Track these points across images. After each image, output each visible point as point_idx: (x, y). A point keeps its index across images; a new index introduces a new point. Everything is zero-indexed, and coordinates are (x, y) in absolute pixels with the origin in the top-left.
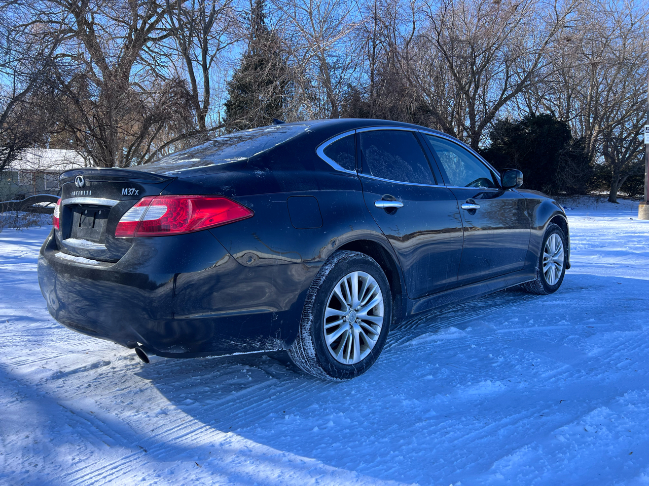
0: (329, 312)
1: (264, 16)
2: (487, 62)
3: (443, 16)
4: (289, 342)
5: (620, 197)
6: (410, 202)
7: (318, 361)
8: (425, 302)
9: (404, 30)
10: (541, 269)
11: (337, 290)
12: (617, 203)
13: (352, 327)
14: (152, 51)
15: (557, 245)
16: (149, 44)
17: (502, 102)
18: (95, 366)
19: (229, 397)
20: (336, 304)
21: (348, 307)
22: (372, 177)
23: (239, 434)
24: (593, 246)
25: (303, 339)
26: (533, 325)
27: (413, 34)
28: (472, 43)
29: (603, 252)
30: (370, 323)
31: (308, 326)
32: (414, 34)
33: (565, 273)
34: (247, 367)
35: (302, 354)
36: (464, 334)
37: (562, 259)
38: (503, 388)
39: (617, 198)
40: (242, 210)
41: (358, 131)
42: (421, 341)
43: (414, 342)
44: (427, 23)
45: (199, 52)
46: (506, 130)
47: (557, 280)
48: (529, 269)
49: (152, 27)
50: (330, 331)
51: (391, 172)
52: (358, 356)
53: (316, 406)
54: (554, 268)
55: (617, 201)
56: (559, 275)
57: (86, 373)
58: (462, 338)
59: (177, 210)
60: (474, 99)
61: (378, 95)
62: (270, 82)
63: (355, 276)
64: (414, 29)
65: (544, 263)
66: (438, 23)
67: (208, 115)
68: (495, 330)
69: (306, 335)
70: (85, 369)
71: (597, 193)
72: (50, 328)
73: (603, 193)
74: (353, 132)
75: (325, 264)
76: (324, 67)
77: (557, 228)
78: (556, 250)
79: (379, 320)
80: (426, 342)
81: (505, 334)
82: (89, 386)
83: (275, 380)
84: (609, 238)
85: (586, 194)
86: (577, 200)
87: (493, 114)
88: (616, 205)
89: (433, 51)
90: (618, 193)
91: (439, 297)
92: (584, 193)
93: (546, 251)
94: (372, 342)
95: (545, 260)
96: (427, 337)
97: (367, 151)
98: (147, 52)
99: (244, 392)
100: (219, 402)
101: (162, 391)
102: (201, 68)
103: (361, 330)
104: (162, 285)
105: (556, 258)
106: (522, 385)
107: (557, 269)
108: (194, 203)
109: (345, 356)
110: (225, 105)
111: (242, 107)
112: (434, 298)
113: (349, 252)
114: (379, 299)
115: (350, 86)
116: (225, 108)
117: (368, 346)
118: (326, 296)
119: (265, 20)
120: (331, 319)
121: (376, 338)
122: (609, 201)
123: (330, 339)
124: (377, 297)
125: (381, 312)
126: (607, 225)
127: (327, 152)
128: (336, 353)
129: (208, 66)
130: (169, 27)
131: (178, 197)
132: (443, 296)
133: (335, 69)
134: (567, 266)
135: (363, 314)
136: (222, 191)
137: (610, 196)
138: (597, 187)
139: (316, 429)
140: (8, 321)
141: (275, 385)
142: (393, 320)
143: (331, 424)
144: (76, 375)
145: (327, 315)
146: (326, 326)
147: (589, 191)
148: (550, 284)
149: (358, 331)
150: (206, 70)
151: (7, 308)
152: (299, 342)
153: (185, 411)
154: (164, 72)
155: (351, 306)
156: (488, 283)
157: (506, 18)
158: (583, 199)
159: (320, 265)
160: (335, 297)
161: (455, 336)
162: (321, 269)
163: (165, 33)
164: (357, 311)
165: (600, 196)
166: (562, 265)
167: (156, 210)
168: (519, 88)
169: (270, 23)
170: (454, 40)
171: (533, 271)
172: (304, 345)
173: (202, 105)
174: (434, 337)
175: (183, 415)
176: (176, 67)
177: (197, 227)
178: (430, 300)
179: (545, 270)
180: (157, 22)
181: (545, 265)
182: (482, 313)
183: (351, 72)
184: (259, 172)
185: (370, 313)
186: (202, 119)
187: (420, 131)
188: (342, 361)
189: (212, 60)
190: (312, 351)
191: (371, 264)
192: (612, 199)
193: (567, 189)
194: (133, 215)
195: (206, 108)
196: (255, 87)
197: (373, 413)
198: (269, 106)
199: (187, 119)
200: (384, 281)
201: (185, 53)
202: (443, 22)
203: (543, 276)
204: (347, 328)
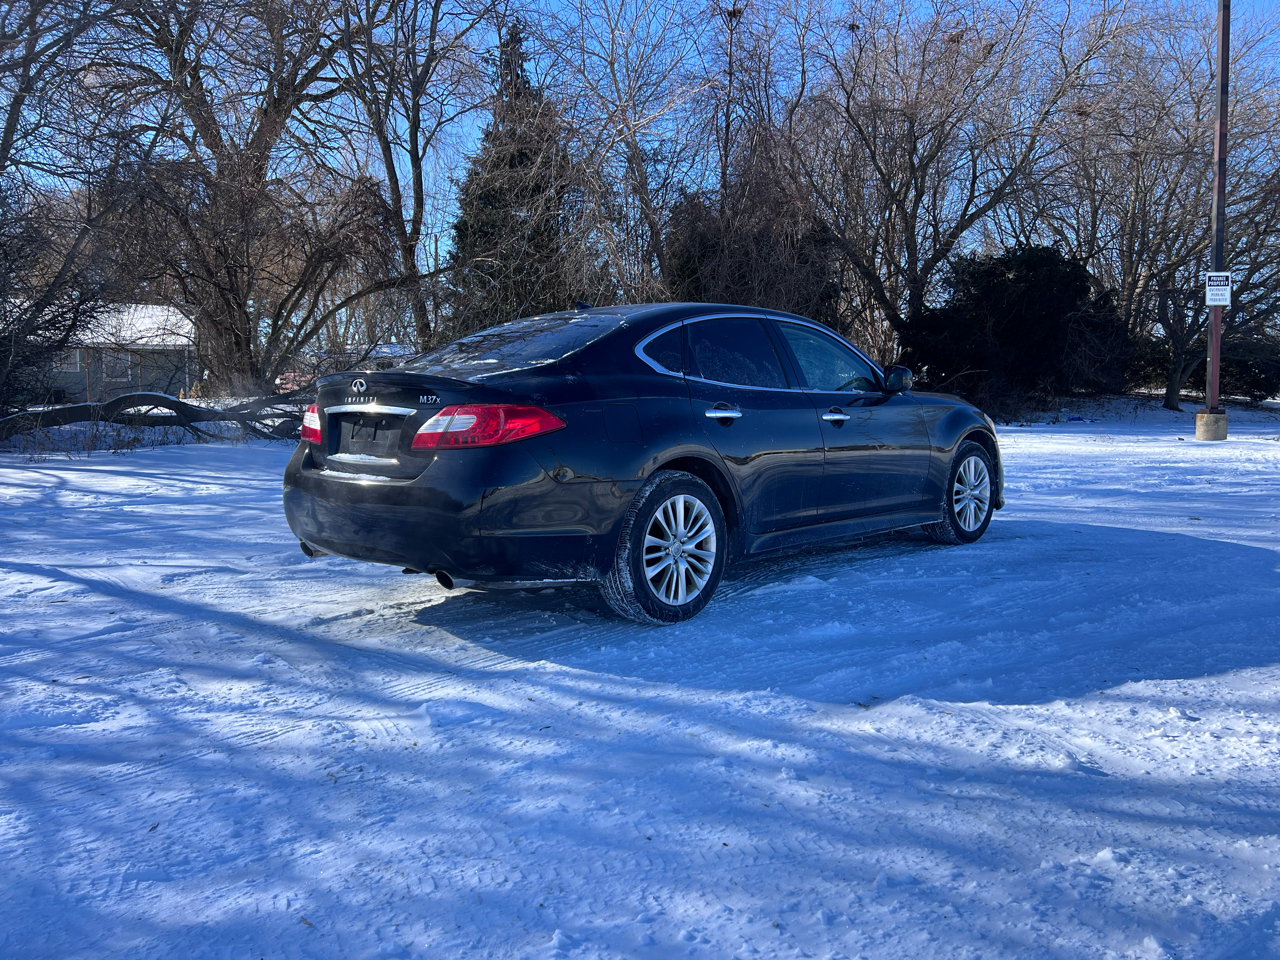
0: (649, 540)
1: (524, 57)
2: (939, 148)
3: (856, 64)
4: (604, 571)
5: (1187, 399)
6: (750, 411)
7: (637, 597)
8: (771, 539)
9: (785, 88)
10: (951, 508)
11: (659, 515)
12: (1181, 411)
13: (676, 562)
14: (309, 120)
15: (978, 474)
16: (305, 106)
17: (965, 222)
18: (357, 614)
19: (533, 638)
20: (657, 531)
21: (672, 537)
22: (703, 380)
23: (552, 662)
24: (1081, 482)
25: (619, 571)
26: (921, 576)
27: (802, 93)
28: (909, 115)
29: (1087, 491)
30: (700, 559)
31: (625, 555)
32: (805, 93)
33: (992, 518)
34: (549, 613)
35: (617, 588)
36: (824, 584)
37: (988, 494)
38: (854, 630)
39: (1183, 400)
40: (556, 421)
41: (687, 322)
42: (767, 591)
43: (758, 592)
44: (828, 75)
45: (403, 126)
46: (972, 275)
47: (979, 524)
48: (933, 505)
49: (312, 76)
50: (651, 563)
51: (727, 373)
52: (683, 598)
53: (634, 642)
54: (973, 506)
55: (1180, 407)
56: (982, 518)
57: (349, 621)
58: (821, 590)
59: (487, 421)
60: (914, 216)
61: (735, 214)
62: (538, 189)
63: (680, 501)
64: (803, 86)
65: (955, 498)
66: (848, 76)
67: (420, 245)
68: (868, 581)
69: (622, 565)
70: (347, 617)
71: (1143, 390)
72: (269, 580)
73: (1154, 392)
74: (680, 324)
75: (645, 485)
76: (637, 158)
77: (978, 449)
78: (976, 479)
79: (710, 557)
80: (774, 592)
81: (880, 585)
82: (360, 631)
83: (583, 625)
84: (1116, 470)
85: (1124, 393)
86: (1106, 404)
87: (948, 245)
88: (1177, 414)
89: (840, 127)
90: (1183, 392)
91: (790, 534)
92: (1120, 392)
93: (960, 481)
94: (701, 583)
95: (958, 493)
96: (775, 587)
97: (697, 347)
98: (299, 121)
99: (549, 634)
100: (522, 641)
101: (452, 633)
102: (408, 158)
103: (687, 566)
104: (469, 506)
105: (977, 492)
106: (878, 629)
107: (978, 508)
108: (506, 412)
109: (667, 595)
110: (455, 227)
111: (486, 234)
112: (784, 535)
113: (673, 471)
114: (710, 528)
115: (682, 191)
116: (453, 232)
117: (696, 587)
118: (646, 521)
119: (526, 65)
120: (652, 549)
121: (707, 577)
122: (1165, 406)
123: (651, 573)
124: (707, 528)
125: (713, 547)
126: (1129, 449)
127: (647, 350)
128: (658, 590)
129: (420, 154)
130: (343, 76)
131: (487, 406)
132: (796, 533)
133: (657, 161)
134: (996, 504)
135: (691, 547)
136: (533, 400)
137: (1167, 397)
138: (1146, 381)
139: (635, 659)
140: (206, 572)
141: (585, 628)
142: (728, 558)
143: (652, 655)
144: (339, 622)
145: (647, 543)
146: (646, 557)
147: (1131, 389)
148: (966, 529)
149: (683, 567)
150: (416, 161)
151: (190, 558)
152: (614, 574)
153: (485, 648)
154: (334, 161)
155: (675, 536)
156: (864, 520)
157: (970, 71)
158: (1118, 402)
159: (639, 486)
160: (657, 523)
161: (813, 586)
162: (640, 490)
163: (335, 86)
164: (683, 543)
165: (1150, 397)
166: (987, 503)
167: (463, 421)
168: (997, 197)
169: (535, 71)
170: (876, 109)
171: (937, 508)
172: (621, 577)
173: (409, 229)
174: (784, 587)
175: (485, 651)
176: (354, 150)
177: (508, 439)
178: (777, 537)
179: (957, 508)
180: (320, 66)
181: (958, 501)
182: (857, 565)
183: (685, 170)
184: (571, 377)
185: (699, 546)
186: (410, 251)
187: (770, 317)
188: (663, 599)
189: (427, 143)
190: (629, 584)
191: (701, 486)
192: (1170, 403)
193: (1087, 384)
194: (435, 424)
195: (416, 231)
196: (510, 197)
197: (699, 649)
198: (537, 232)
199: (386, 256)
200: (717, 509)
201: (379, 128)
202: (857, 74)
203: (954, 518)
204: (672, 562)
